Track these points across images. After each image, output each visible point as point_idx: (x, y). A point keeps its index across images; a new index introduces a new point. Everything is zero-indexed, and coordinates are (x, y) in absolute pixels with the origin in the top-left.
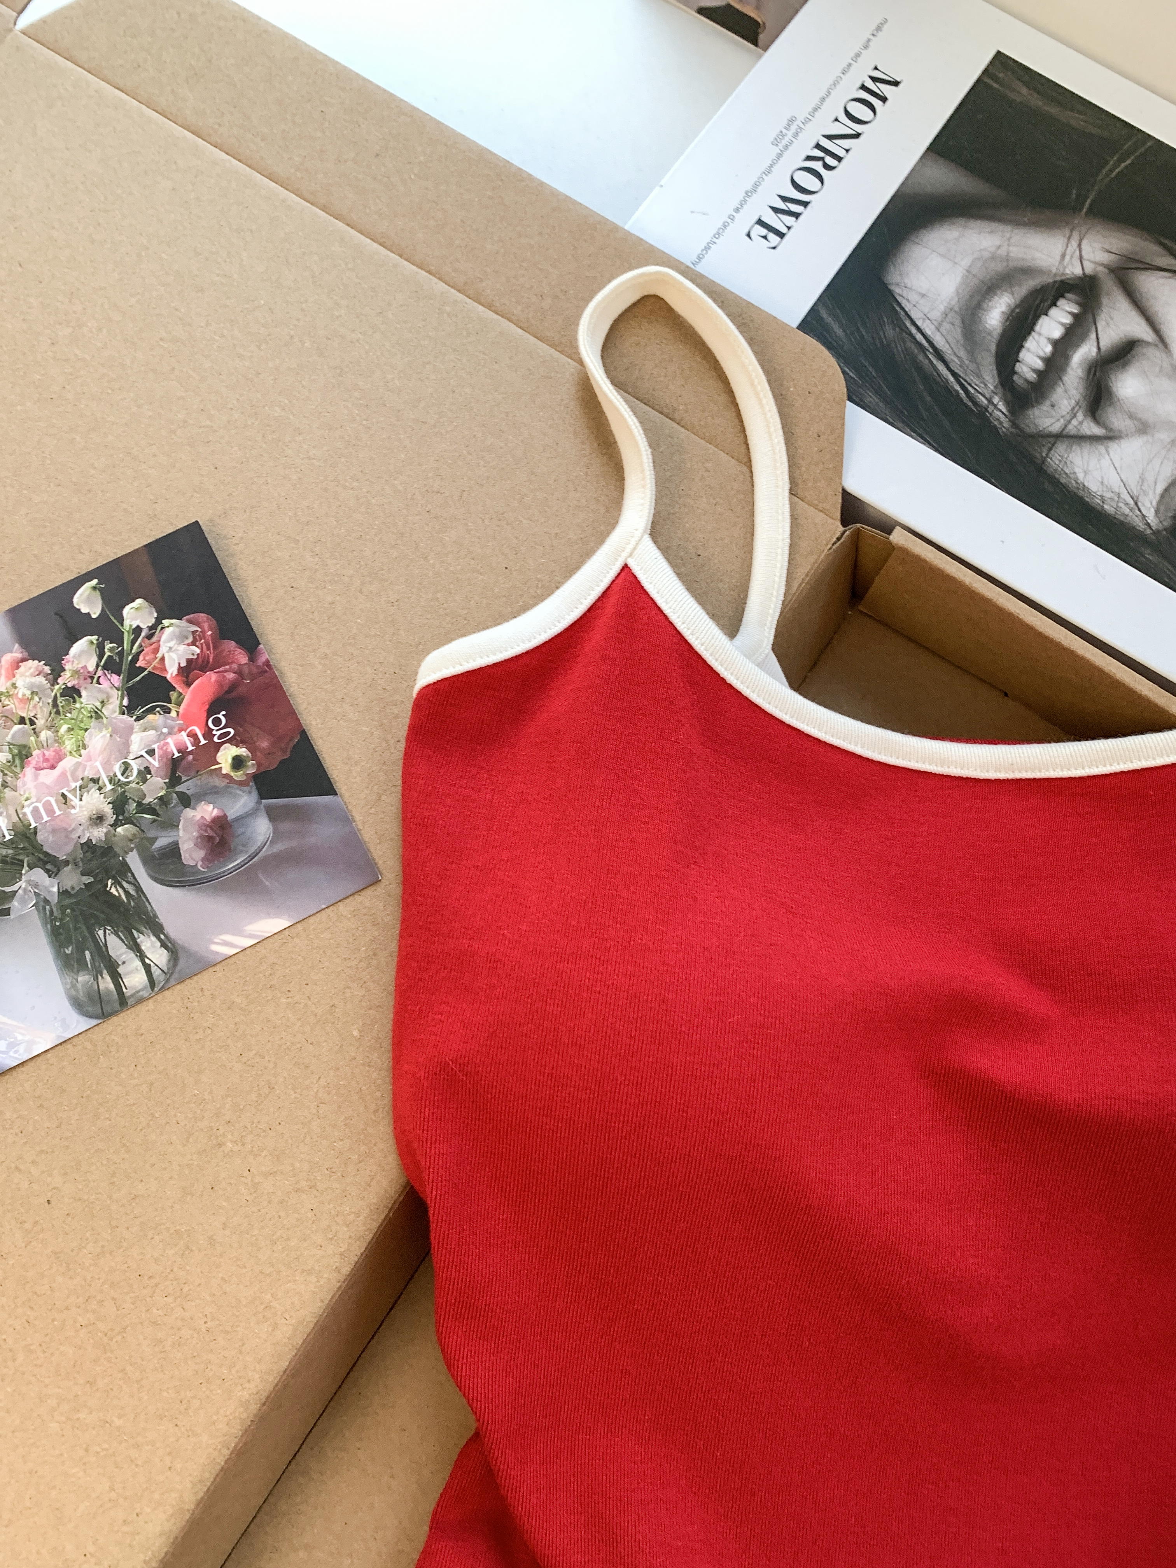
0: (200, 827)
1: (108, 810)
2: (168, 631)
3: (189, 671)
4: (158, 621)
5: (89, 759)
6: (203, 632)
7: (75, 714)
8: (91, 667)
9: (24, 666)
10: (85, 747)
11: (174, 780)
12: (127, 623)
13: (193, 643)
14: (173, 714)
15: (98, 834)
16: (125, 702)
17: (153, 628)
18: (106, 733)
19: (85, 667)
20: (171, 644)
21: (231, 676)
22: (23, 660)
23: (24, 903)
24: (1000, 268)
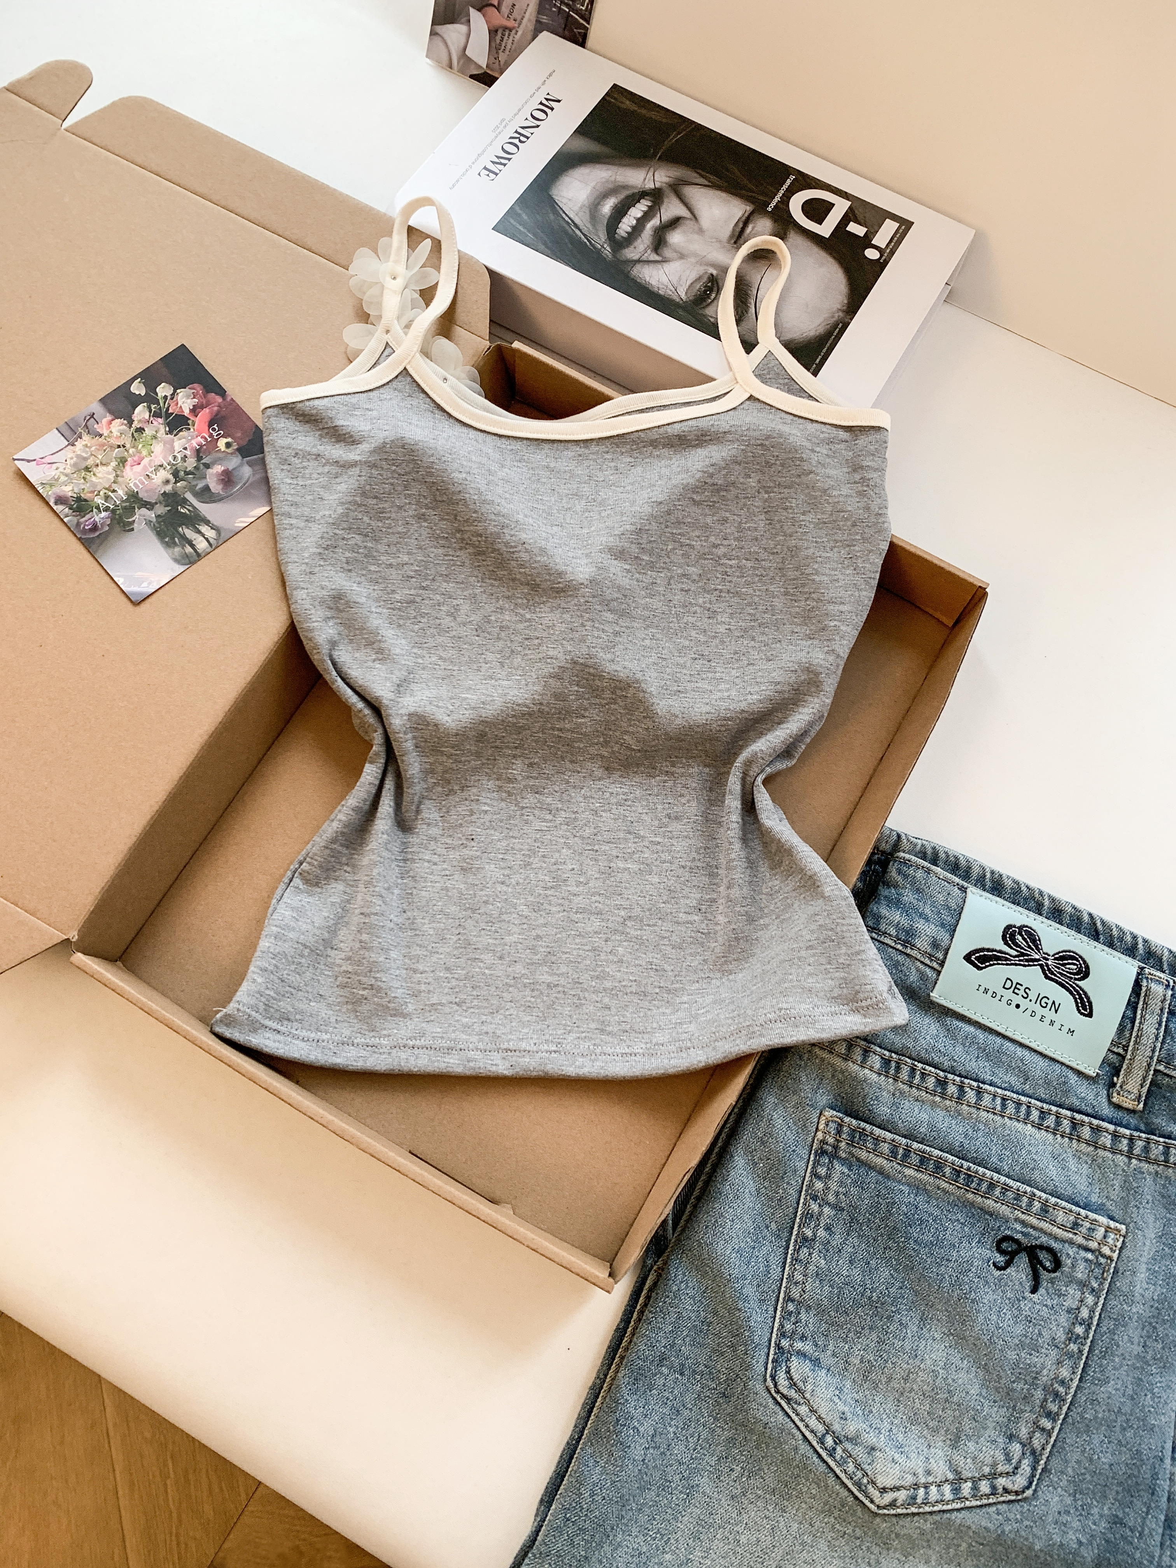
0: (217, 476)
1: (170, 477)
2: (181, 395)
3: (194, 411)
4: (175, 391)
5: (157, 457)
6: (198, 392)
7: (143, 439)
8: (147, 416)
9: (114, 422)
10: (152, 452)
11: (199, 459)
12: (160, 395)
13: (195, 398)
14: (192, 430)
15: (168, 488)
16: (167, 429)
17: (173, 394)
18: (161, 444)
19: (144, 417)
20: (184, 400)
21: (216, 409)
22: (113, 420)
23: (140, 524)
24: (611, 186)
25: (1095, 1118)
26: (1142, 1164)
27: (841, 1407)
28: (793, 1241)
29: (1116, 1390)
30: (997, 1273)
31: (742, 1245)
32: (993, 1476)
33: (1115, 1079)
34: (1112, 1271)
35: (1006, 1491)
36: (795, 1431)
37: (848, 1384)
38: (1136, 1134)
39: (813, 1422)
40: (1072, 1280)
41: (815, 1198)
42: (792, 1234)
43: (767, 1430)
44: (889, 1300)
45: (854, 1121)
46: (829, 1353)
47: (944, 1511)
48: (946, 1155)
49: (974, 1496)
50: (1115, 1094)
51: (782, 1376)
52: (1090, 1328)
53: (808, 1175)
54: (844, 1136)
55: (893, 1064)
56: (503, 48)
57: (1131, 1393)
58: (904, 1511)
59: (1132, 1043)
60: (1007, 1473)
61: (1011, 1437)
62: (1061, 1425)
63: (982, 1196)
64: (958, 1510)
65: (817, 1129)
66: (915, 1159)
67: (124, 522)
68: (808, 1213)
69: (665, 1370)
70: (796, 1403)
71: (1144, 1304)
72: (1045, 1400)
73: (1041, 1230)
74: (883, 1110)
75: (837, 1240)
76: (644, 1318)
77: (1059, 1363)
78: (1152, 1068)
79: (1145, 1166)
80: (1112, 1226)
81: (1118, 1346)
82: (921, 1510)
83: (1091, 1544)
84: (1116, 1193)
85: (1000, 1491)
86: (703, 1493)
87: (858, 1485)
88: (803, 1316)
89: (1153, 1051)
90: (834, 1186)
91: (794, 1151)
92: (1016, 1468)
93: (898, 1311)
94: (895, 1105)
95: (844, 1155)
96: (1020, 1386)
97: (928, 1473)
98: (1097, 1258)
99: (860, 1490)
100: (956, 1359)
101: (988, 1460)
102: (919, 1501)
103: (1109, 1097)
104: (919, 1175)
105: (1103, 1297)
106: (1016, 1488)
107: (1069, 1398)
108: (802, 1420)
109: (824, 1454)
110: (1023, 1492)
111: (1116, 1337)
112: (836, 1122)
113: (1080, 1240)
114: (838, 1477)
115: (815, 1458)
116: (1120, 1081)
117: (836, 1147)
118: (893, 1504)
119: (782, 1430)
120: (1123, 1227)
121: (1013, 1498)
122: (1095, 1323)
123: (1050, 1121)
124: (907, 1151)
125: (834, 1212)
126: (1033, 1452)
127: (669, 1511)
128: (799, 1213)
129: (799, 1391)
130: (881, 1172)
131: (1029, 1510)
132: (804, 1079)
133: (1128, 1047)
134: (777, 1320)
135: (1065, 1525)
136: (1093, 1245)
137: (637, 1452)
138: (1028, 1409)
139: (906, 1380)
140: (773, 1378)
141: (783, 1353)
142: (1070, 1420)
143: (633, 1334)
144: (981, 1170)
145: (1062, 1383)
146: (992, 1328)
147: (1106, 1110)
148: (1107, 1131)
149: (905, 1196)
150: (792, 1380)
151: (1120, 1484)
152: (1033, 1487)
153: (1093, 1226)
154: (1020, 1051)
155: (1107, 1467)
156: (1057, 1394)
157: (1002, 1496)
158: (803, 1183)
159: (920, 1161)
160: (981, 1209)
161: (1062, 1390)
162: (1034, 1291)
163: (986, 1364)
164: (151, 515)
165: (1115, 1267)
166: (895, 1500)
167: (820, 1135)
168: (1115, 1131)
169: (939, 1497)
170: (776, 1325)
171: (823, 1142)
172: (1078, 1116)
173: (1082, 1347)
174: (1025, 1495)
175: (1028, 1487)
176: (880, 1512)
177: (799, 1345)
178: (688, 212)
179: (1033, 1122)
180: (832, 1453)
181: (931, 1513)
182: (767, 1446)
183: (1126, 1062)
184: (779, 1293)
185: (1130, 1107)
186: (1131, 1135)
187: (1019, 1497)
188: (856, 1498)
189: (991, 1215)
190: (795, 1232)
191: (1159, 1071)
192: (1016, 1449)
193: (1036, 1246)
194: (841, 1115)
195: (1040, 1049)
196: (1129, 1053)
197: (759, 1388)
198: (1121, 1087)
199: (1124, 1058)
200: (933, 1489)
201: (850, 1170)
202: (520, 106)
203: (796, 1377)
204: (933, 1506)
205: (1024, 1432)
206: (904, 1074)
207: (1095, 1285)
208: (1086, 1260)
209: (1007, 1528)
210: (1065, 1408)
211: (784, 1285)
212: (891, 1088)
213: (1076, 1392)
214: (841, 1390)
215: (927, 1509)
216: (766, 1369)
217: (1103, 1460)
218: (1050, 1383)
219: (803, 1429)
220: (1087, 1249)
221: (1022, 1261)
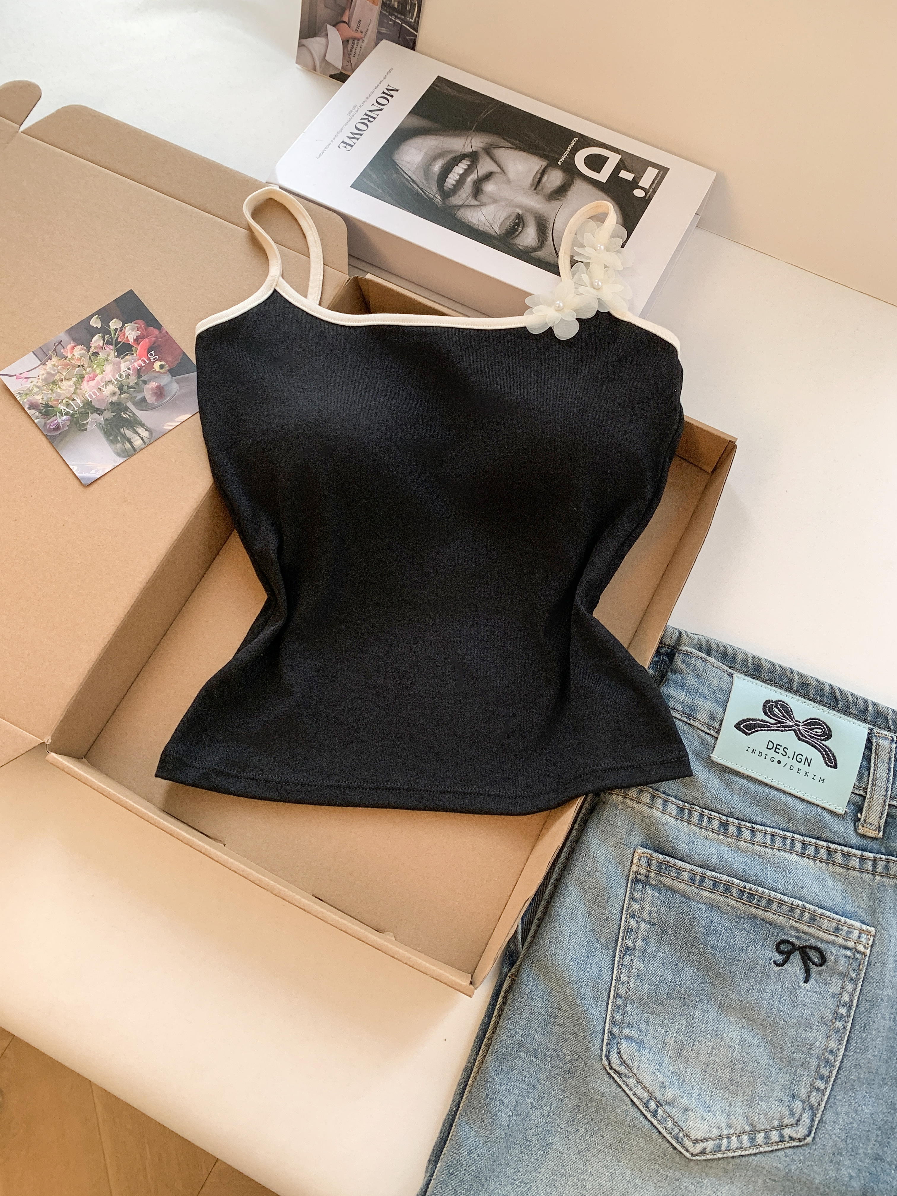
0: (152, 390)
1: (117, 390)
2: (127, 328)
3: (137, 340)
4: (123, 325)
5: (107, 375)
6: (141, 326)
7: (98, 361)
8: (101, 344)
9: (76, 348)
10: (104, 371)
11: (139, 377)
12: (111, 328)
13: (138, 330)
14: (135, 355)
15: (115, 399)
16: (116, 354)
17: (122, 327)
18: (111, 365)
19: (99, 345)
20: (130, 332)
21: (154, 339)
22: (75, 346)
23: (92, 425)
24: (439, 151)
25: (845, 846)
26: (884, 879)
27: (661, 1078)
28: (618, 950)
29: (875, 1056)
30: (777, 969)
31: (578, 955)
32: (781, 1127)
33: (859, 815)
34: (866, 963)
35: (791, 1138)
36: (625, 1098)
37: (666, 1060)
38: (878, 856)
39: (639, 1091)
40: (834, 972)
41: (633, 916)
42: (617, 945)
43: (604, 1098)
44: (694, 993)
45: (661, 856)
46: (650, 1036)
47: (743, 1156)
48: (733, 879)
49: (767, 1143)
50: (860, 827)
51: (614, 1056)
52: (851, 1009)
53: (627, 898)
54: (653, 868)
55: (686, 811)
56: (353, 53)
57: (885, 1057)
58: (712, 1157)
59: (870, 786)
60: (792, 1125)
61: (794, 1097)
62: (833, 1085)
63: (763, 910)
64: (754, 1154)
65: (632, 862)
66: (709, 884)
67: (79, 424)
68: (628, 928)
69: (523, 1054)
70: (626, 1076)
71: (892, 988)
72: (819, 1066)
73: (810, 935)
74: (683, 847)
75: (652, 948)
76: (504, 1014)
77: (828, 1037)
78: (887, 804)
79: (886, 880)
80: (864, 929)
81: (874, 1022)
82: (725, 1155)
83: (859, 1176)
84: (864, 902)
85: (787, 1139)
86: (556, 1149)
87: (676, 1138)
88: (629, 1008)
89: (887, 791)
90: (647, 907)
91: (615, 880)
92: (799, 1120)
93: (701, 1001)
94: (691, 842)
95: (654, 883)
96: (799, 1055)
97: (730, 1126)
98: (854, 954)
99: (678, 1142)
100: (749, 1038)
101: (777, 1115)
102: (723, 1148)
103: (856, 829)
104: (713, 896)
105: (860, 984)
106: (799, 1136)
107: (837, 1064)
108: (631, 1090)
109: (648, 1115)
110: (805, 1139)
111: (872, 1015)
112: (646, 857)
113: (840, 941)
114: (660, 1132)
115: (641, 1119)
116: (863, 816)
117: (647, 876)
118: (703, 1152)
119: (615, 1098)
120: (873, 929)
121: (797, 1144)
122: (855, 1005)
123: (811, 850)
124: (703, 877)
125: (648, 927)
126: (811, 1108)
127: (530, 1164)
128: (622, 928)
129: (628, 1066)
130: (684, 895)
131: (809, 1153)
132: (619, 824)
133: (867, 789)
134: (609, 1012)
135: (838, 1164)
136: (851, 944)
137: (504, 1119)
138: (806, 1073)
139: (710, 1055)
140: (607, 1057)
141: (614, 1038)
142: (839, 1081)
143: (495, 1028)
144: (761, 889)
145: (831, 1052)
146: (775, 1011)
147: (855, 840)
148: (855, 856)
149: (702, 912)
150: (622, 1059)
151: (879, 1128)
152: (812, 1135)
153: (850, 930)
154: (784, 798)
155: (869, 1116)
156: (827, 1061)
157: (788, 1142)
158: (623, 905)
159: (713, 885)
160: (763, 920)
161: (831, 1058)
162: (806, 981)
163: (772, 1040)
164: (101, 419)
165: (868, 961)
166: (705, 1149)
167: (634, 868)
168: (862, 855)
169: (739, 1145)
170: (608, 1017)
171: (637, 873)
172: (832, 846)
173: (845, 1024)
174: (806, 1141)
175: (809, 1135)
176: (694, 1158)
177: (626, 1031)
178: (499, 169)
179: (797, 852)
180: (654, 1114)
181: (733, 1157)
182: (605, 1111)
183: (867, 800)
184: (610, 991)
185: (873, 835)
186: (875, 857)
187: (802, 1143)
188: (675, 1148)
189: (771, 925)
190: (619, 944)
191: (893, 806)
192: (798, 1105)
193: (806, 947)
194: (651, 852)
195: (799, 794)
196: (868, 793)
197: (597, 1065)
198: (865, 821)
199: (865, 798)
200: (734, 1139)
201: (660, 893)
202: (368, 96)
203: (625, 1056)
204: (735, 1152)
205: (803, 1093)
206: (695, 818)
207: (854, 976)
208: (846, 957)
209: (793, 1167)
210: (835, 1072)
211: (613, 985)
212: (686, 830)
213: (842, 1059)
214: (660, 1065)
215: (730, 1154)
216: (602, 1051)
217: (866, 1111)
218: (821, 1052)
219: (632, 1097)
220: (846, 948)
221: (796, 958)
